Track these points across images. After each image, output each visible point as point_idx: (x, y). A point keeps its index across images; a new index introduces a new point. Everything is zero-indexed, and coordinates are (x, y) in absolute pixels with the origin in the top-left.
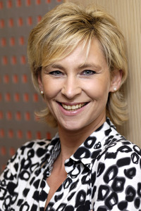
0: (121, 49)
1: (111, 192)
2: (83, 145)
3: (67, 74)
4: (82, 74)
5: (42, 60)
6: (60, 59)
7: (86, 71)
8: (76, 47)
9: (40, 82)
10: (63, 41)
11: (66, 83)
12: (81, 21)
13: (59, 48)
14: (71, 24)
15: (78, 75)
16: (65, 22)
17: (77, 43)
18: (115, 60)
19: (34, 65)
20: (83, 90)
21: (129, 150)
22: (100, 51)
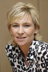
0: (38, 18)
1: (46, 65)
2: (29, 52)
3: (19, 26)
4: (25, 26)
5: (11, 22)
6: (17, 21)
7: (26, 25)
8: (23, 17)
9: (10, 30)
10: (18, 15)
11: (19, 29)
12: (24, 8)
13: (17, 17)
14: (21, 9)
15: (23, 27)
16: (19, 8)
17: (23, 15)
18: (36, 22)
19: (8, 24)
20: (25, 32)
21: (44, 48)
22: (31, 19)
